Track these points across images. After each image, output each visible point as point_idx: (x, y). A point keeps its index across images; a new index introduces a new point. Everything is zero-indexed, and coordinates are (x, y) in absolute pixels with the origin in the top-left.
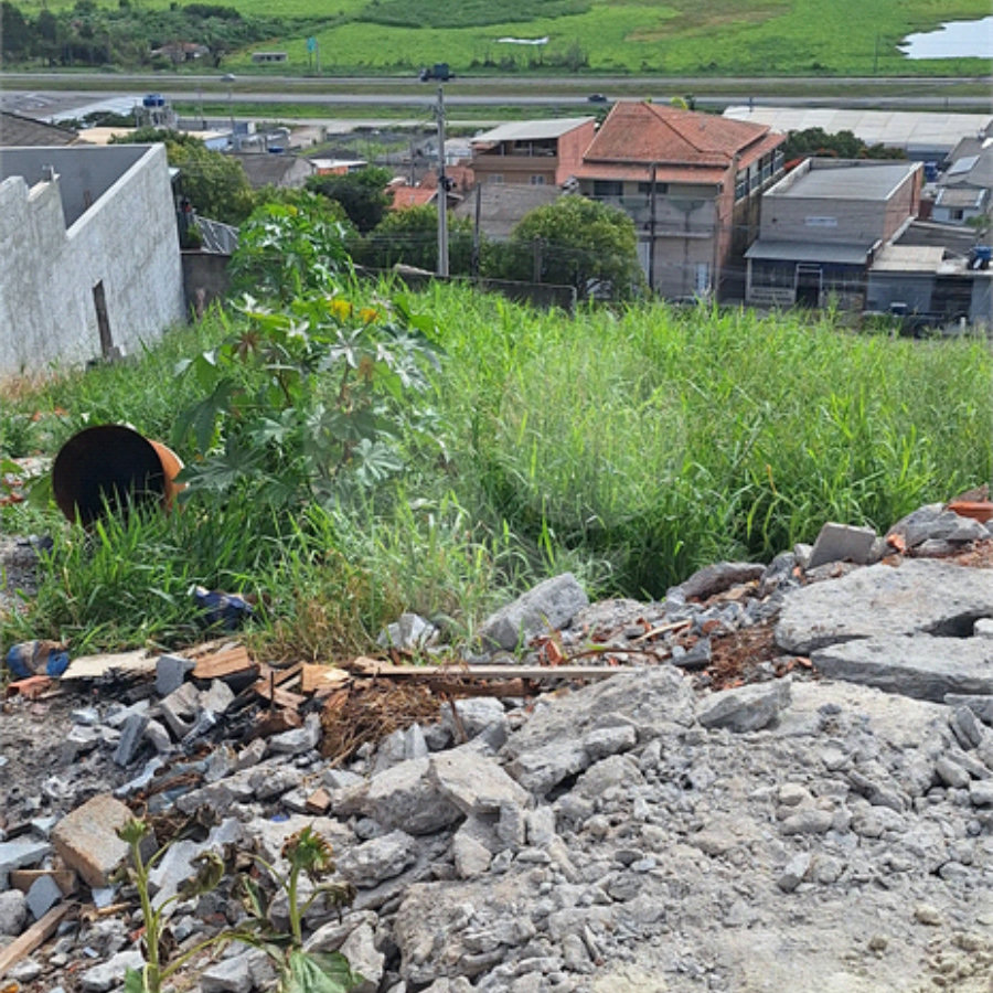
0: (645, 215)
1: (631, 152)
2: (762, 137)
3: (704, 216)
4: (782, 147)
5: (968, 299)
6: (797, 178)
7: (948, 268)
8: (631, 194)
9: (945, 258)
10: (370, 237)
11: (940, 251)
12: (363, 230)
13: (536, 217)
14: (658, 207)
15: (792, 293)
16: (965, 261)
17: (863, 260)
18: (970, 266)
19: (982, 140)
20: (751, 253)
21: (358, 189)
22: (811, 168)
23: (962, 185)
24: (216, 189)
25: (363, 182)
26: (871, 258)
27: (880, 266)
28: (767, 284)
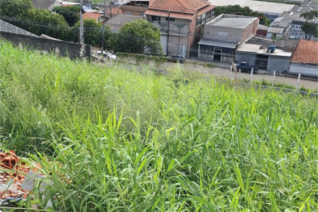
0: (166, 28)
1: (163, 7)
2: (208, 6)
3: (185, 29)
4: (214, 9)
5: (267, 62)
6: (218, 20)
7: (261, 52)
8: (163, 21)
9: (260, 48)
10: (72, 28)
11: (259, 46)
12: (70, 25)
13: (127, 25)
14: (170, 25)
15: (212, 57)
16: (266, 50)
17: (234, 47)
18: (267, 52)
19: (289, 12)
20: (200, 43)
21: (70, 12)
22: (223, 17)
23: (277, 26)
24: (21, 8)
25: (72, 10)
26: (237, 47)
27: (239, 49)
28: (205, 53)
